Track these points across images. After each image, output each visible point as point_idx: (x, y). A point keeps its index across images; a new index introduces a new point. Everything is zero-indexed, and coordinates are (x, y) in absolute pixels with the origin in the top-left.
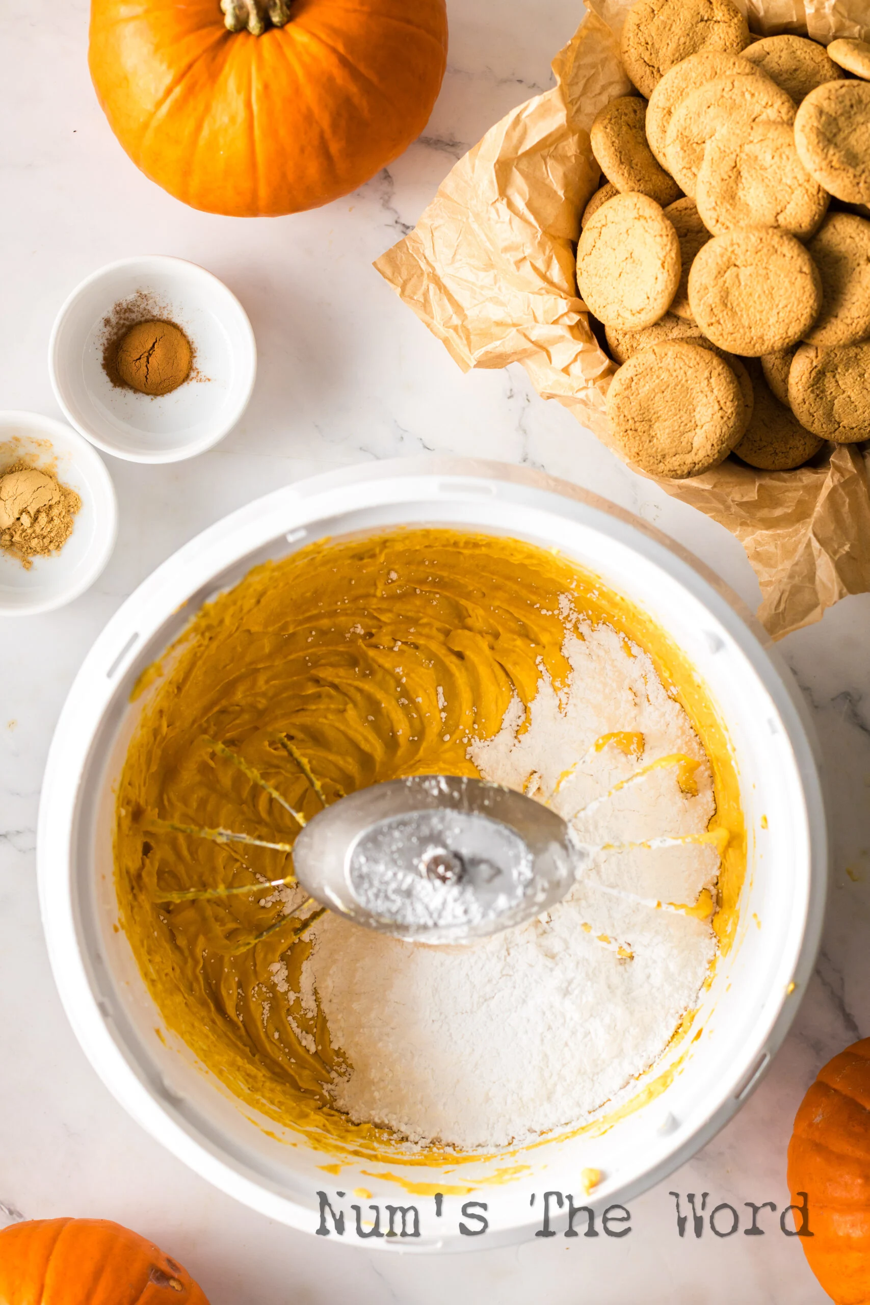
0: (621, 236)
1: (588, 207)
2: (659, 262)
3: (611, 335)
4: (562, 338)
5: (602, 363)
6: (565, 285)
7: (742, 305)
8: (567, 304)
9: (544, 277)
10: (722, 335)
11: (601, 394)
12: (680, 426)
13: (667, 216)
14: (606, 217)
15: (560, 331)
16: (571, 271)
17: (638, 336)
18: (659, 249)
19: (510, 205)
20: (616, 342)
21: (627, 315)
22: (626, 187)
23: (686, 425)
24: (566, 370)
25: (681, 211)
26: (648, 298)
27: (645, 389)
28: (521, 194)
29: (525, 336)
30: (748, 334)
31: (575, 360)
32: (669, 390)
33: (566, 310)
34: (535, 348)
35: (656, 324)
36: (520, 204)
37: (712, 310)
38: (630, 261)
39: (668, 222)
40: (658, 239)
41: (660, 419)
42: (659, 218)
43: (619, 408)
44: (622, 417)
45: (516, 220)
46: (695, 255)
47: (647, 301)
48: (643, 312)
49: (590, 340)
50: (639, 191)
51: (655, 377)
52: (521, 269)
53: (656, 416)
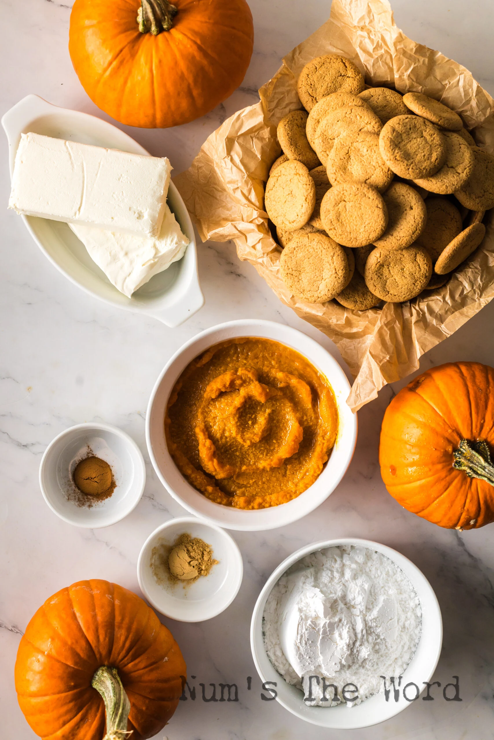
0: (288, 182)
1: (273, 165)
2: (304, 198)
3: (279, 231)
4: (253, 230)
5: (272, 245)
6: (257, 204)
7: (347, 221)
8: (257, 213)
9: (247, 199)
10: (336, 235)
11: (270, 261)
12: (314, 277)
13: (310, 174)
14: (281, 171)
15: (252, 226)
16: (262, 198)
17: (292, 234)
18: (305, 191)
19: (232, 160)
20: (281, 235)
21: (287, 223)
22: (292, 157)
23: (318, 277)
24: (254, 247)
25: (319, 172)
26: (298, 215)
27: (300, 255)
28: (239, 156)
29: (235, 227)
30: (349, 236)
31: (259, 242)
32: (312, 258)
33: (256, 216)
34: (239, 234)
35: (302, 228)
36: (237, 160)
37: (331, 222)
38: (290, 195)
39: (310, 178)
40: (305, 186)
41: (305, 271)
42: (306, 175)
43: (286, 262)
44: (287, 266)
45: (234, 169)
46: (324, 194)
47: (297, 217)
48: (295, 223)
49: (267, 233)
50: (299, 160)
52: (236, 193)
53: (303, 269)
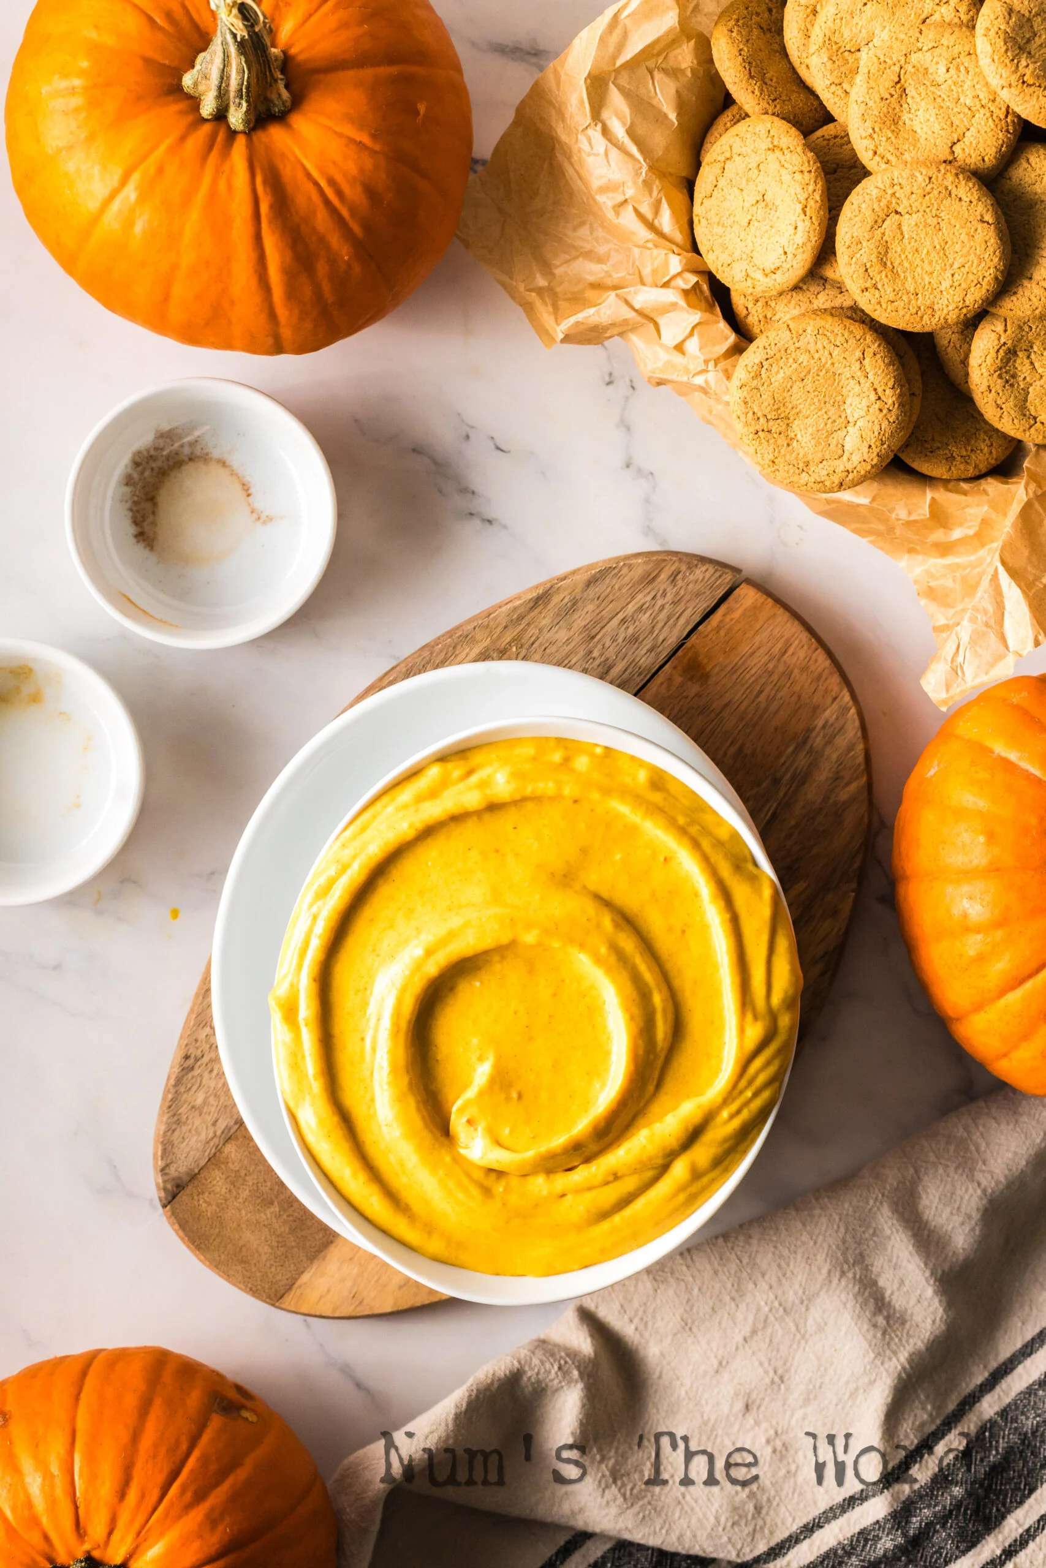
0: (751, 172)
1: (708, 135)
2: (799, 207)
3: (739, 302)
4: (673, 306)
5: (727, 338)
6: (678, 237)
7: (906, 264)
8: (681, 261)
9: (651, 227)
10: (879, 303)
11: (725, 379)
12: (826, 424)
13: (809, 147)
14: (731, 147)
15: (670, 296)
16: (686, 219)
17: (773, 304)
18: (799, 190)
19: (606, 132)
20: (745, 312)
21: (759, 275)
22: (757, 108)
23: (834, 421)
24: (679, 348)
25: (829, 140)
26: (785, 253)
27: (779, 378)
28: (621, 118)
29: (627, 302)
30: (913, 302)
31: (691, 334)
32: (810, 377)
33: (679, 269)
34: (639, 319)
35: (796, 288)
36: (619, 130)
37: (866, 270)
38: (762, 204)
39: (810, 155)
40: (798, 176)
41: (801, 415)
42: (799, 149)
43: (746, 403)
44: (750, 414)
45: (614, 152)
46: (846, 198)
47: (783, 257)
48: (779, 272)
49: (710, 308)
50: (773, 114)
51: (791, 360)
52: (621, 216)
53: (794, 411)
